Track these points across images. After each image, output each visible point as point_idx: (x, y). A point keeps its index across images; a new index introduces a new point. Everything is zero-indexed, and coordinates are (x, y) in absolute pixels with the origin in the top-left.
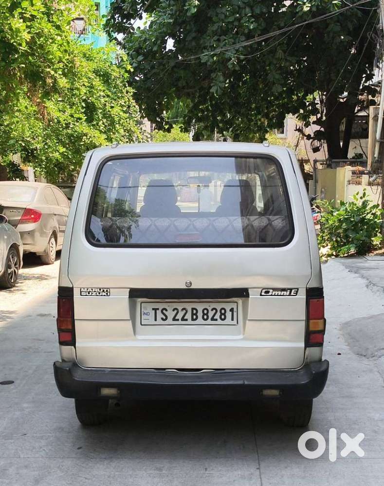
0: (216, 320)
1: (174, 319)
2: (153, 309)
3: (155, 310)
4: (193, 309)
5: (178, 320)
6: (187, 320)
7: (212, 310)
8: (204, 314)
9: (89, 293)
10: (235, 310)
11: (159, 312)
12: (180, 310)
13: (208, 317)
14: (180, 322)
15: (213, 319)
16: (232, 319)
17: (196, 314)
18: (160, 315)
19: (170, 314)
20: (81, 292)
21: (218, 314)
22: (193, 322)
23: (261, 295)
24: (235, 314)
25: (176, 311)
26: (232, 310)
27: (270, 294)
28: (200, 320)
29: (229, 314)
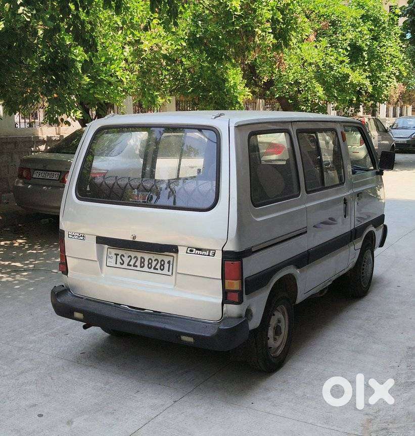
0: (157, 269)
1: (129, 265)
2: (115, 254)
3: (117, 255)
4: (142, 258)
5: (131, 266)
6: (136, 266)
7: (155, 260)
8: (149, 263)
10: (171, 263)
11: (119, 257)
12: (133, 257)
13: (151, 266)
14: (132, 268)
15: (155, 268)
16: (169, 271)
17: (143, 262)
18: (119, 260)
19: (126, 260)
21: (159, 264)
22: (141, 269)
24: (171, 266)
25: (130, 258)
26: (169, 262)
28: (146, 268)
29: (166, 265)
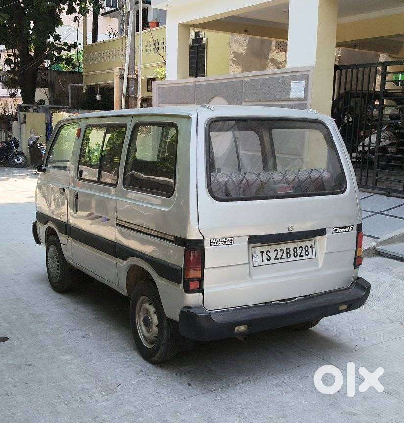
0: (303, 256)
1: (276, 259)
2: (261, 252)
3: (262, 252)
4: (287, 249)
5: (278, 259)
6: (283, 258)
7: (300, 248)
8: (295, 252)
9: (217, 244)
10: (314, 246)
11: (265, 254)
12: (279, 250)
13: (297, 254)
14: (280, 261)
15: (301, 256)
16: (313, 255)
17: (289, 253)
18: (266, 257)
19: (273, 255)
20: (211, 243)
21: (304, 251)
22: (289, 260)
23: (333, 233)
24: (314, 249)
25: (276, 252)
26: (312, 247)
27: (338, 231)
28: (292, 258)
29: (310, 250)
